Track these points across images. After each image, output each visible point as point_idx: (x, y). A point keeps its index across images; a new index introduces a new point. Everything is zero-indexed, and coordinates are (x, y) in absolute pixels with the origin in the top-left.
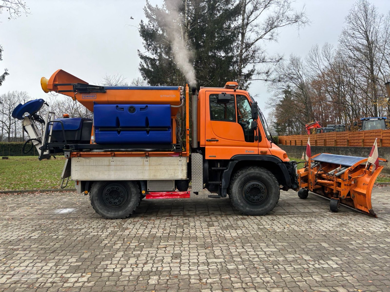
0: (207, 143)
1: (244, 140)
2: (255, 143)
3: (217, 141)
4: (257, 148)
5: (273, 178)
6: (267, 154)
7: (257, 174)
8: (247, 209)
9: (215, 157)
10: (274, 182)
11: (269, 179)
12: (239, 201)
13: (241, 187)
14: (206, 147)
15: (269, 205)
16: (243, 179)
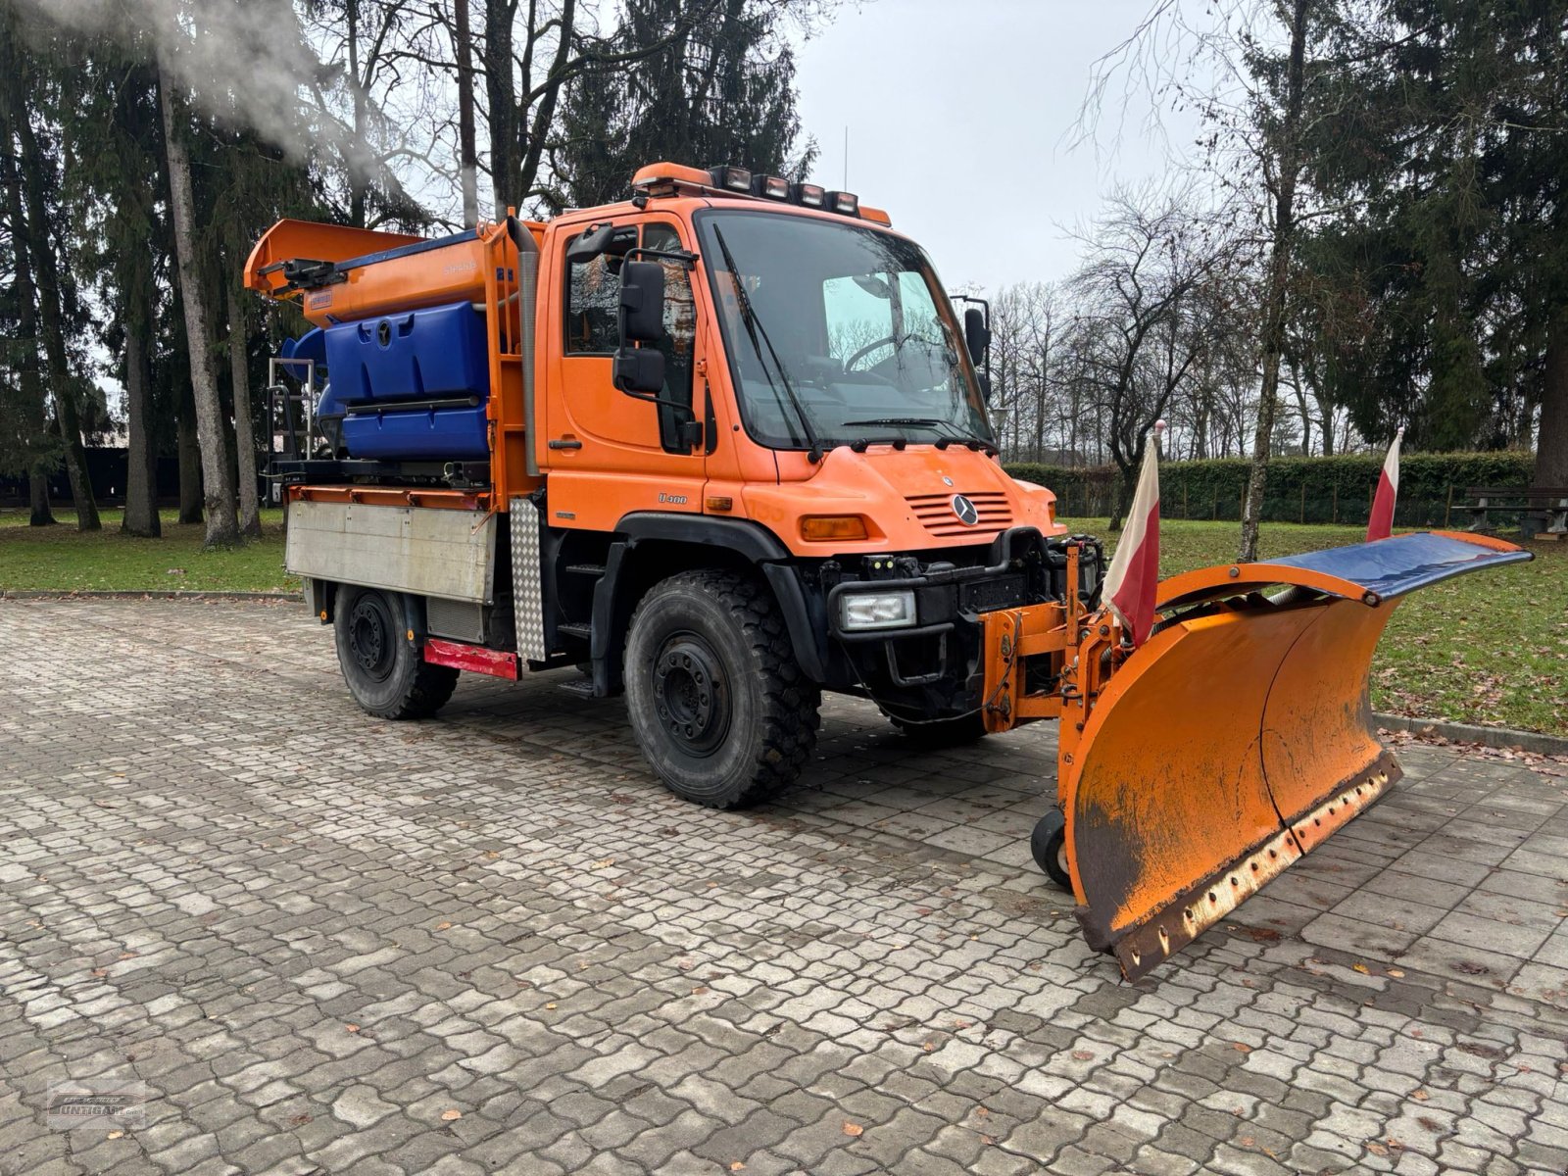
0: (555, 457)
1: (658, 443)
2: (696, 458)
3: (579, 447)
4: (697, 483)
5: (739, 636)
6: (732, 514)
7: (688, 605)
8: (667, 762)
9: (572, 517)
10: (744, 652)
11: (726, 636)
12: (644, 723)
13: (650, 660)
14: (552, 474)
15: (729, 762)
16: (650, 624)
